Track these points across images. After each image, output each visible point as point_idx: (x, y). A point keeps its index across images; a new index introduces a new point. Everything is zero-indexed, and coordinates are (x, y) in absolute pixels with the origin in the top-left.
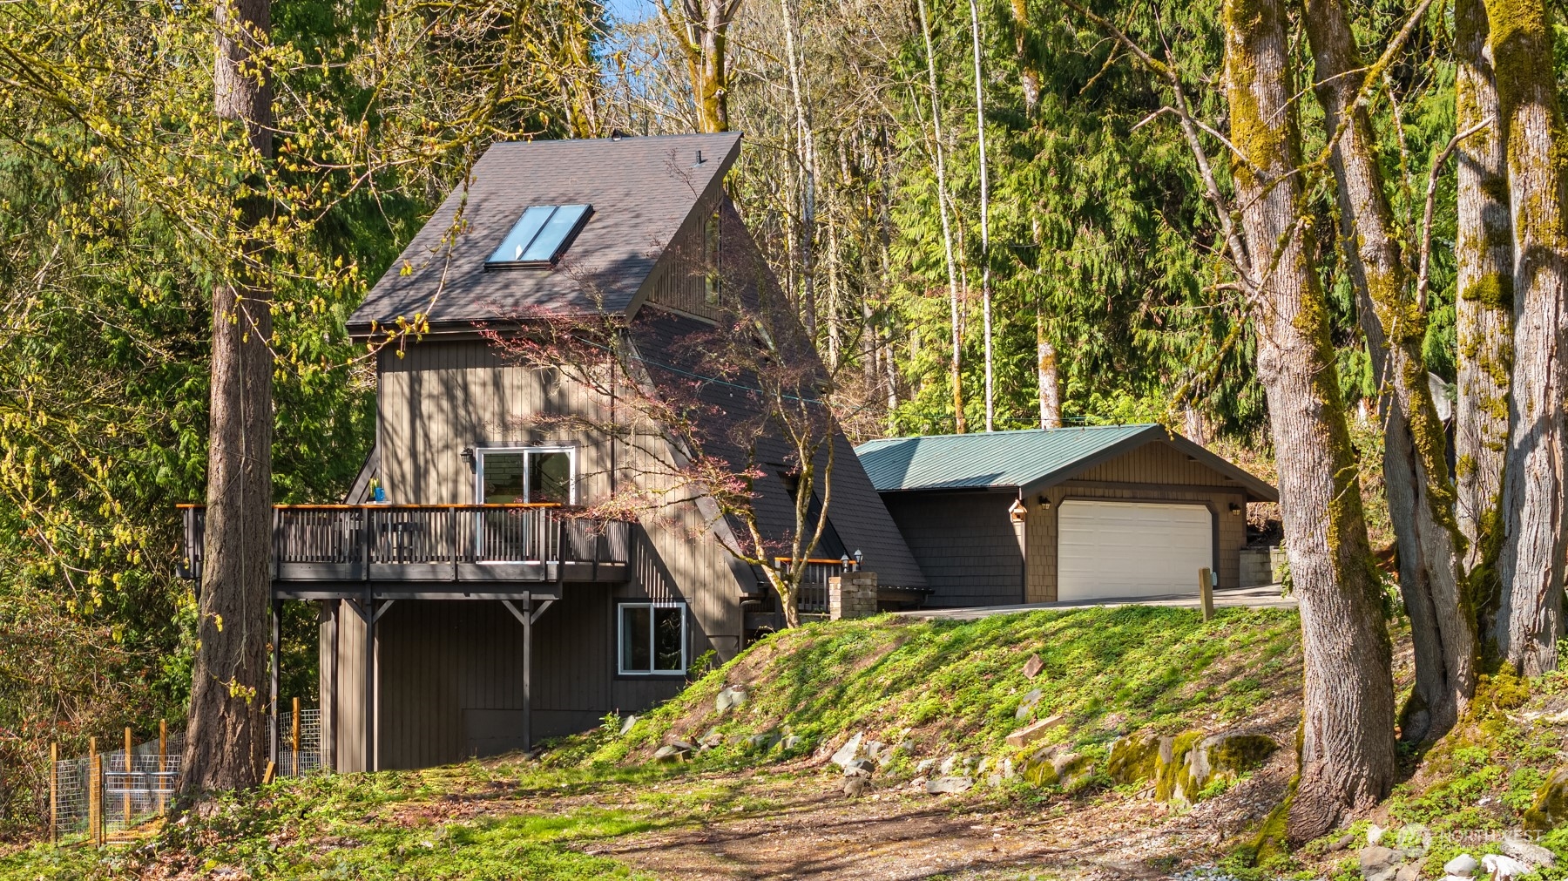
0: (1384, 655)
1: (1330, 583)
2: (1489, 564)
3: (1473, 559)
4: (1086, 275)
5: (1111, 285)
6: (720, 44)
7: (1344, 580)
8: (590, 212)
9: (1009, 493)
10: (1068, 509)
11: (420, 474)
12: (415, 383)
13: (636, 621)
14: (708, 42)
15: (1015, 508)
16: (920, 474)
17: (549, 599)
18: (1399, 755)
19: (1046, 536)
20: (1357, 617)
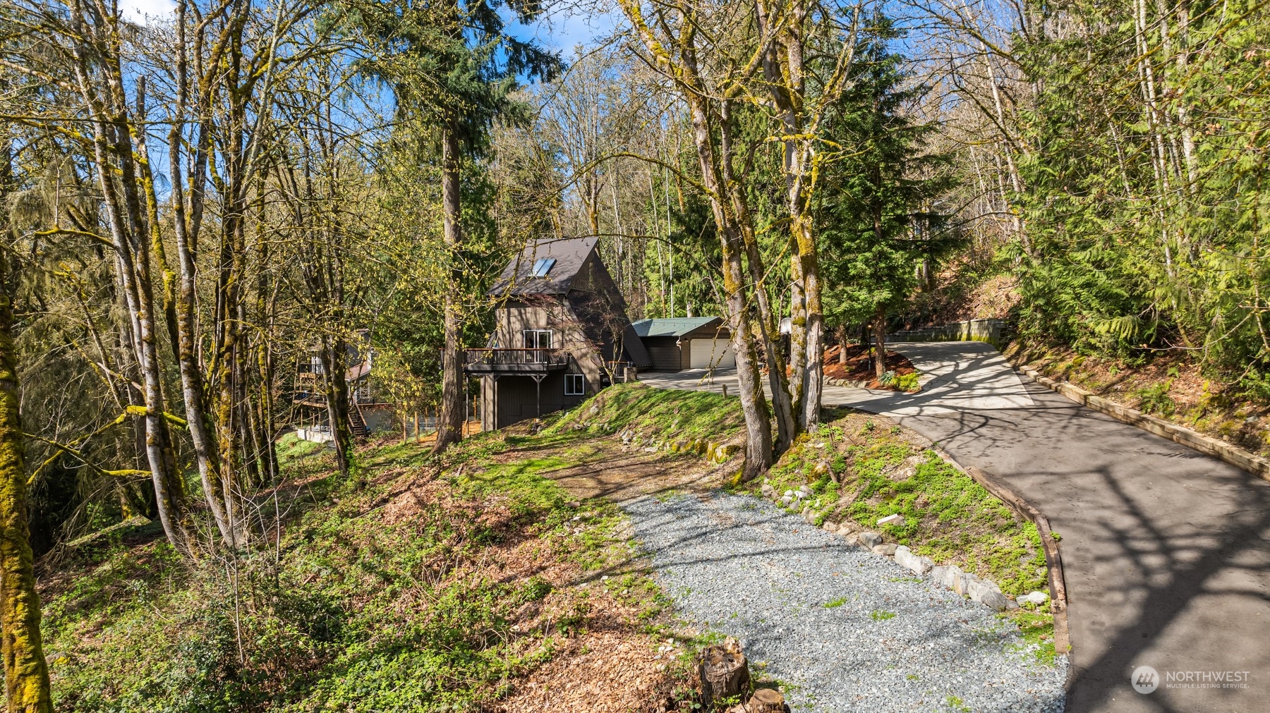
0: (769, 427)
1: (753, 410)
2: (799, 401)
3: (795, 398)
4: (694, 287)
5: (701, 290)
6: (595, 203)
7: (757, 409)
8: (556, 261)
9: (677, 338)
10: (693, 341)
11: (511, 341)
12: (509, 313)
13: (570, 379)
14: (592, 201)
15: (678, 342)
16: (653, 332)
17: (545, 375)
18: (773, 456)
19: (687, 349)
20: (761, 420)
